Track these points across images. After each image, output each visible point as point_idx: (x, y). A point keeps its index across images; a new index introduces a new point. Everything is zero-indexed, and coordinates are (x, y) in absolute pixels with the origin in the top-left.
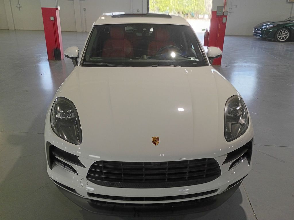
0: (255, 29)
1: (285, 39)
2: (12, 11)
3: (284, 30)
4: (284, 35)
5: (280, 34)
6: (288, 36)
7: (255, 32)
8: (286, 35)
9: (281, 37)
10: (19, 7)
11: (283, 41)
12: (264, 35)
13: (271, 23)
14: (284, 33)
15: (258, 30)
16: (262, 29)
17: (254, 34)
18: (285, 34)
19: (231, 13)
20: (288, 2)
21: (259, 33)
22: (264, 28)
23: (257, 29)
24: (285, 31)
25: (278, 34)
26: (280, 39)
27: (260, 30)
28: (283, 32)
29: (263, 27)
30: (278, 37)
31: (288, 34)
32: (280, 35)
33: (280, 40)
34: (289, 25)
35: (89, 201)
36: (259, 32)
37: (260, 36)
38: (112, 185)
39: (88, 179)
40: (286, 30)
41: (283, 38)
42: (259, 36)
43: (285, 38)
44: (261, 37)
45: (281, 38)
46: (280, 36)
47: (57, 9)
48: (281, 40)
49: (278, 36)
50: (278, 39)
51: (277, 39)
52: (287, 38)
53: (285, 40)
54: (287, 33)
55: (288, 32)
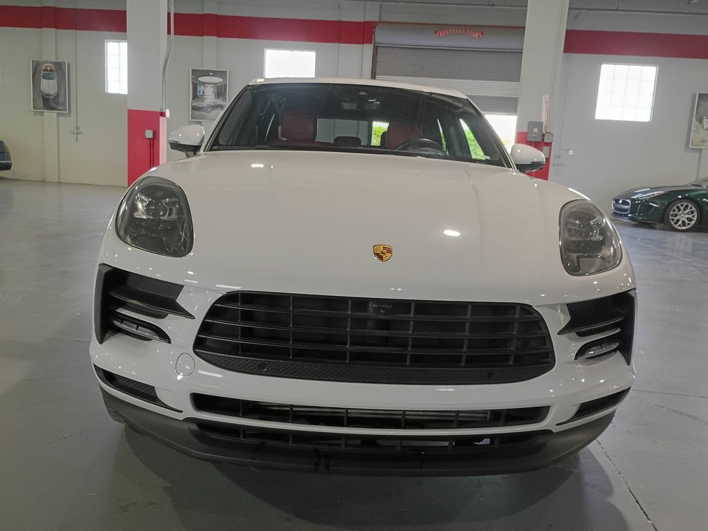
0: (617, 201)
1: (688, 224)
2: (58, 145)
3: (685, 204)
4: (685, 215)
5: (677, 212)
6: (695, 219)
7: (616, 209)
8: (690, 216)
9: (678, 220)
10: (77, 133)
11: (684, 228)
12: (639, 214)
13: (653, 189)
14: (685, 210)
15: (625, 203)
16: (633, 200)
17: (614, 213)
18: (688, 214)
19: (558, 165)
20: (690, 147)
21: (626, 210)
22: (638, 199)
23: (621, 202)
24: (687, 206)
25: (671, 213)
26: (676, 223)
27: (627, 204)
28: (682, 208)
29: (635, 197)
30: (673, 220)
31: (696, 214)
32: (676, 215)
33: (676, 226)
34: (695, 193)
35: (194, 427)
36: (626, 207)
37: (630, 215)
38: (259, 370)
39: (196, 353)
40: (690, 205)
41: (683, 221)
42: (626, 215)
43: (687, 222)
44: (630, 218)
45: (680, 223)
46: (676, 218)
47: (163, 114)
48: (679, 226)
49: (671, 217)
50: (673, 223)
51: (671, 225)
52: (693, 223)
53: (689, 227)
54: (692, 212)
55: (694, 209)
